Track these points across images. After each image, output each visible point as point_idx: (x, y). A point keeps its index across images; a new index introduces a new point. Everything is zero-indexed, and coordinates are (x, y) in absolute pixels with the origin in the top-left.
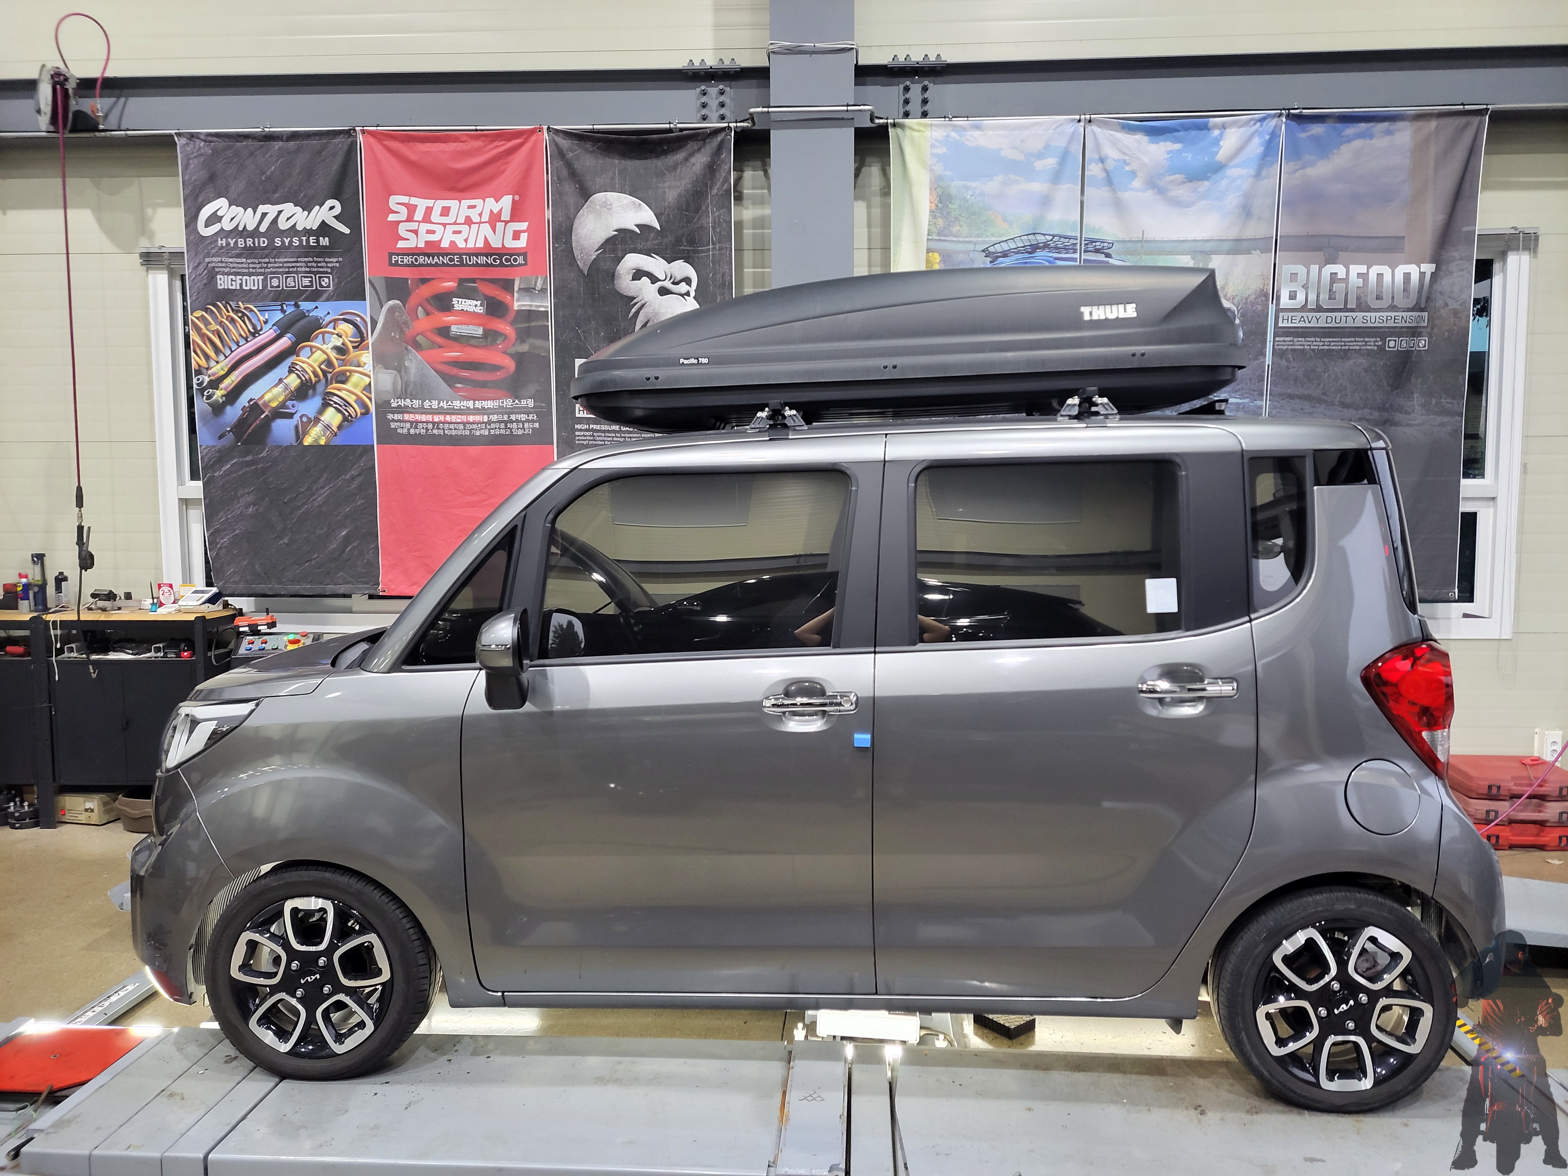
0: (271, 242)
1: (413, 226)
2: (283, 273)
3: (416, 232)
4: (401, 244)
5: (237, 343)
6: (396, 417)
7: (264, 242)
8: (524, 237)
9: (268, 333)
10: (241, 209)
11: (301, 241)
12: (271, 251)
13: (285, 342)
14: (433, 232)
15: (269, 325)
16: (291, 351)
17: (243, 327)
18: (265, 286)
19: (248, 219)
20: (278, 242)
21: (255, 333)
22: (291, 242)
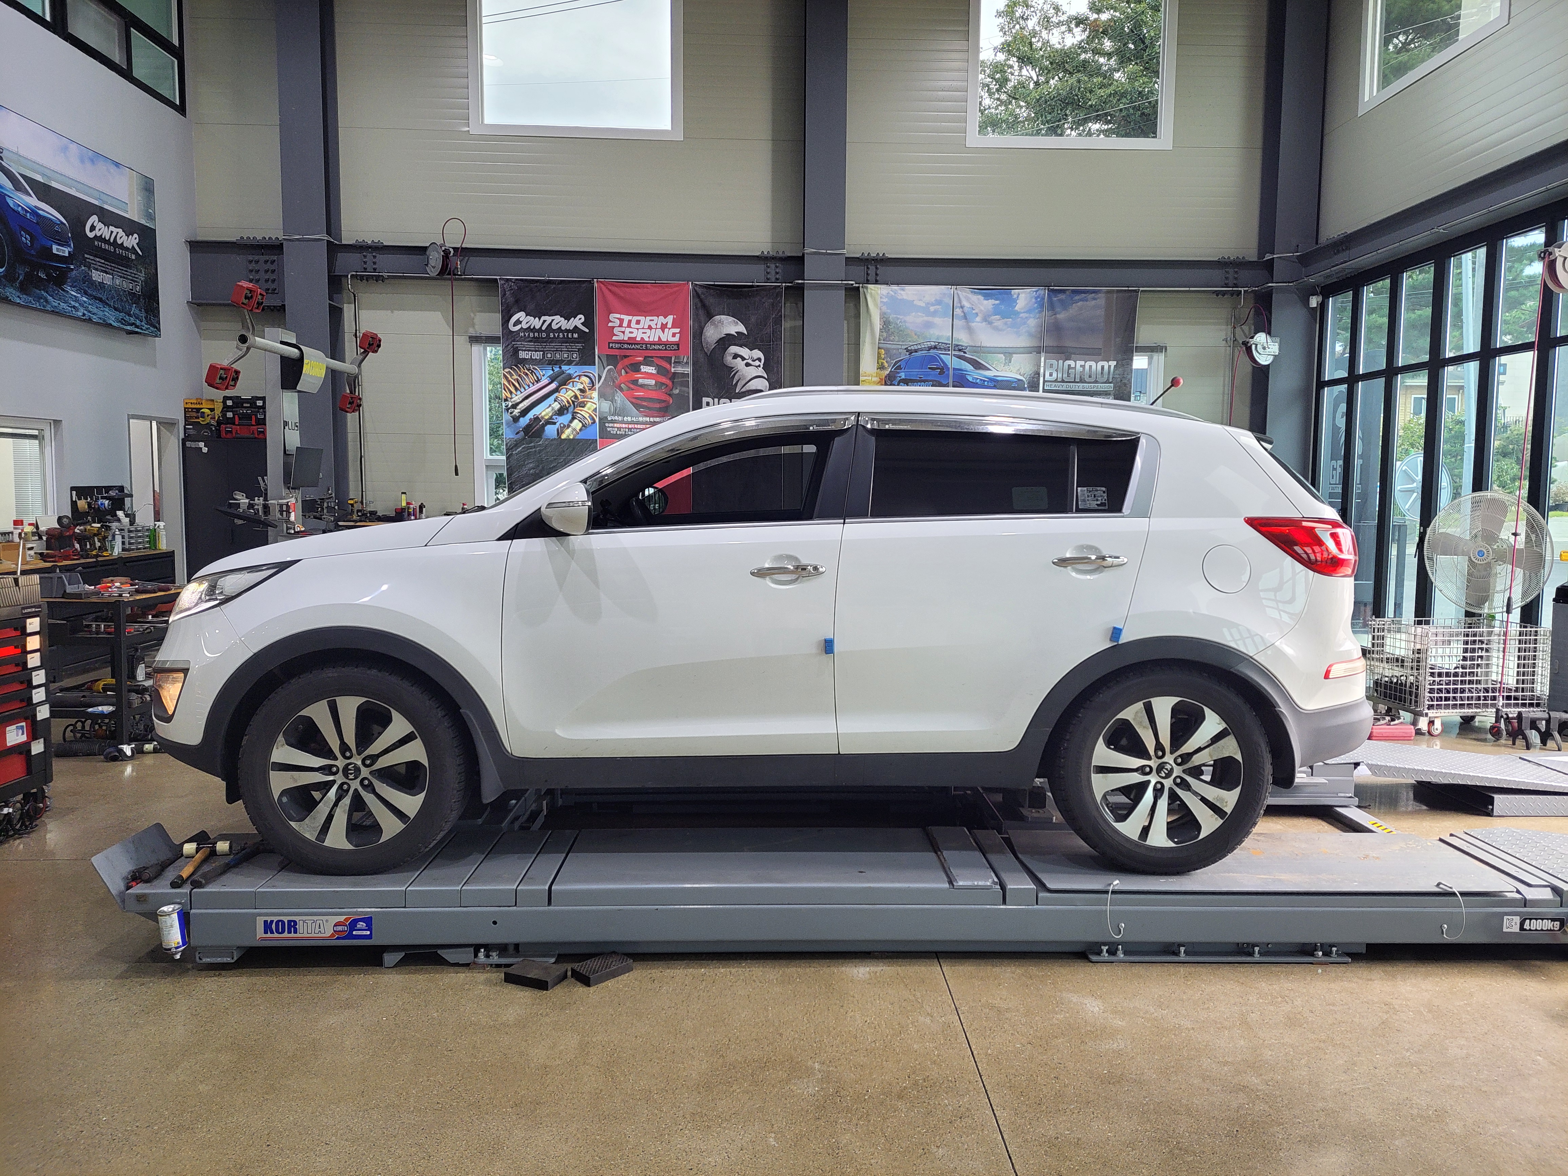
0: (548, 335)
1: (623, 329)
2: (553, 351)
3: (623, 332)
4: (614, 338)
5: (529, 386)
6: (610, 425)
7: (544, 335)
8: (678, 336)
9: (545, 381)
10: (533, 318)
11: (564, 335)
12: (548, 340)
13: (553, 386)
14: (632, 333)
15: (545, 377)
16: (556, 390)
17: (532, 378)
18: (544, 357)
19: (536, 323)
20: (552, 335)
21: (538, 381)
22: (558, 336)
